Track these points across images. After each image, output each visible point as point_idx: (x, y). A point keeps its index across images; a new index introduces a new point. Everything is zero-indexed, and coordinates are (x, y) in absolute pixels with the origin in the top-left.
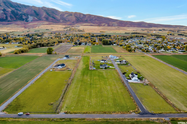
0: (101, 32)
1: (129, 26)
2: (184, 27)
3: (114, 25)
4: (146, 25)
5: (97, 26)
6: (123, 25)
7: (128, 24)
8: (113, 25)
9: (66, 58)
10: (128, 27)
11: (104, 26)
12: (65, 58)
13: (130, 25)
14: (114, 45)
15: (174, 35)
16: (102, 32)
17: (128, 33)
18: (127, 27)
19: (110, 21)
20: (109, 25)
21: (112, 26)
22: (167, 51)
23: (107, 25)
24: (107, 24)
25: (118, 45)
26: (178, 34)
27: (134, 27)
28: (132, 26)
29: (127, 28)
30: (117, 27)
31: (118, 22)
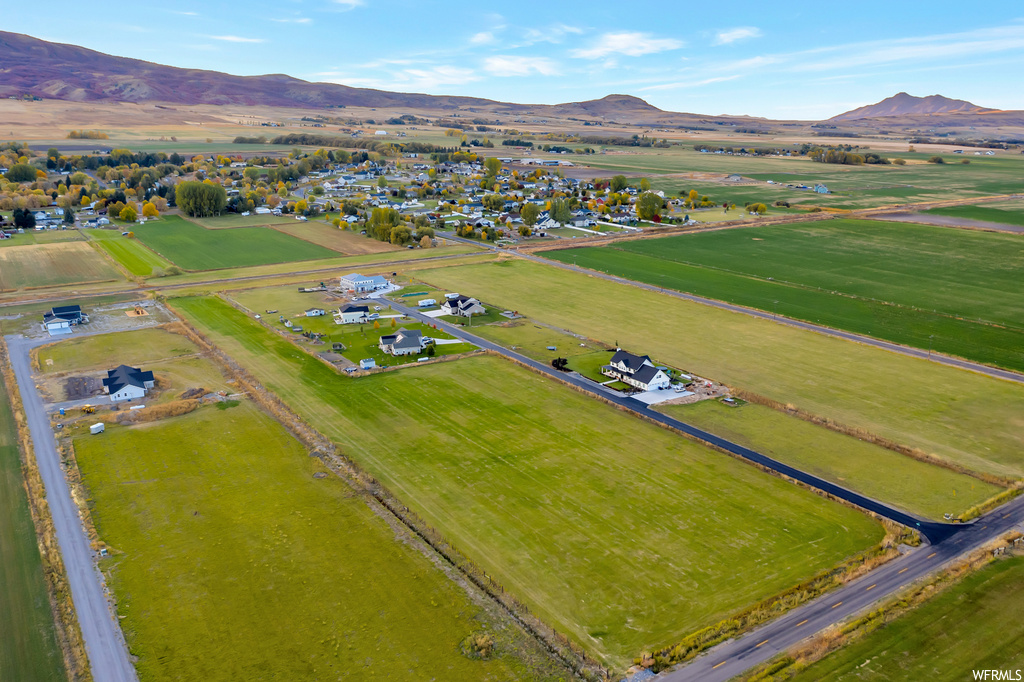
0: (73, 136)
1: (223, 97)
2: (491, 107)
3: (126, 93)
4: (313, 95)
5: (20, 96)
6: (184, 94)
7: (209, 87)
8: (121, 90)
9: (66, 324)
10: (218, 103)
11: (61, 96)
12: (58, 327)
13: (222, 92)
14: (259, 210)
15: (492, 146)
16: (83, 137)
17: (252, 141)
18: (210, 103)
19: (95, 69)
20: (95, 95)
21: (117, 96)
22: (569, 226)
23: (80, 91)
24: (81, 85)
25: (285, 211)
26: (503, 140)
27: (251, 103)
28: (236, 101)
29: (218, 113)
30: (151, 106)
31: (146, 72)
